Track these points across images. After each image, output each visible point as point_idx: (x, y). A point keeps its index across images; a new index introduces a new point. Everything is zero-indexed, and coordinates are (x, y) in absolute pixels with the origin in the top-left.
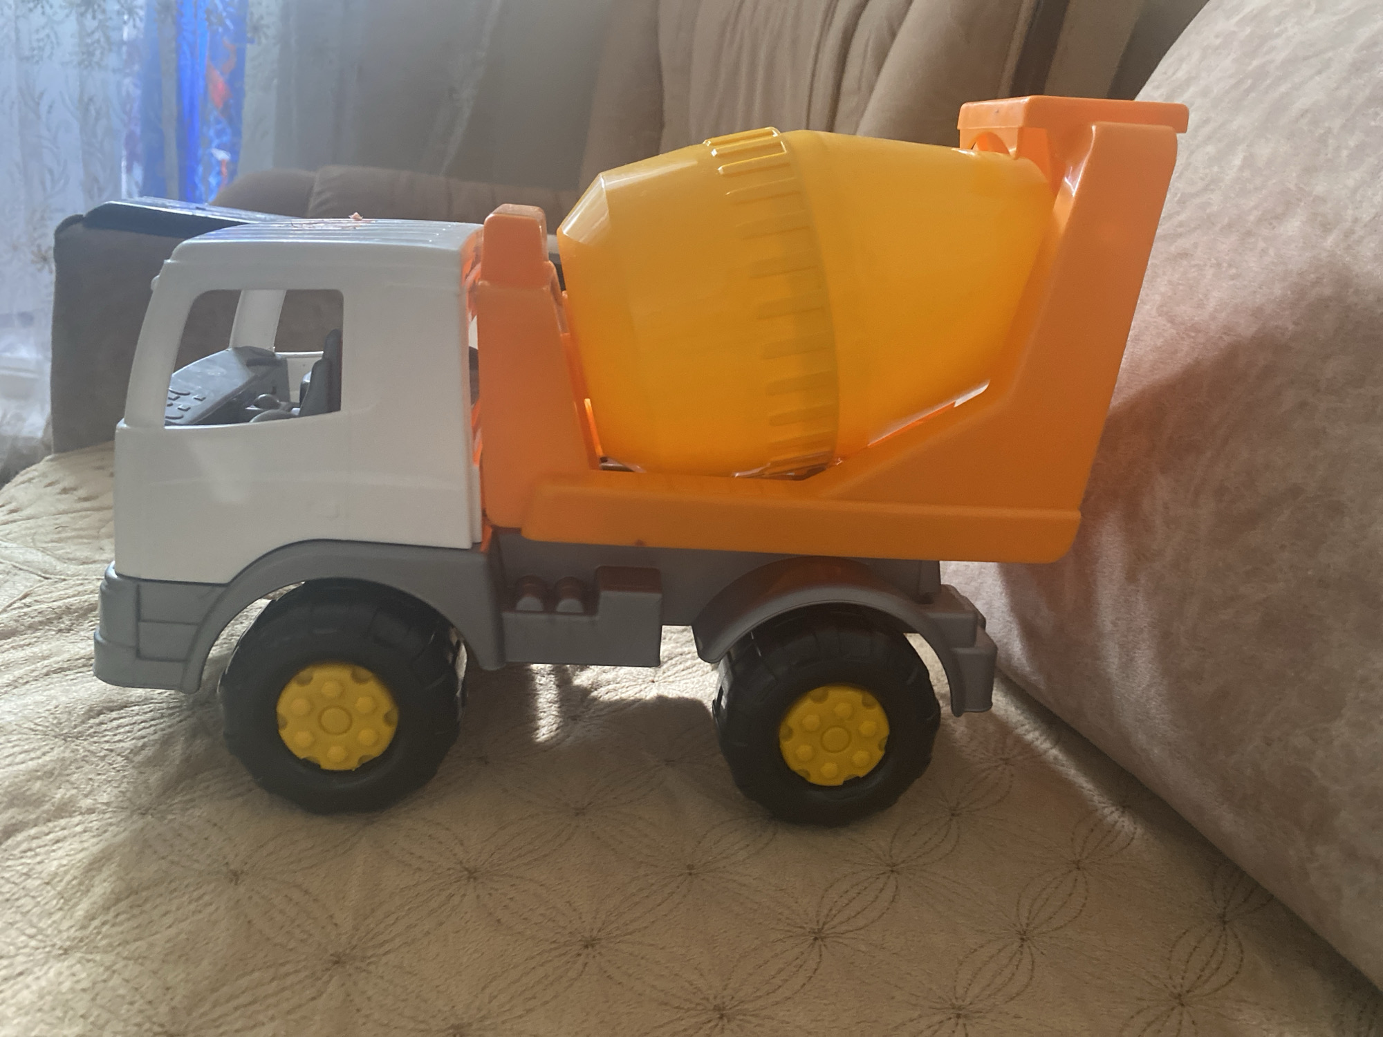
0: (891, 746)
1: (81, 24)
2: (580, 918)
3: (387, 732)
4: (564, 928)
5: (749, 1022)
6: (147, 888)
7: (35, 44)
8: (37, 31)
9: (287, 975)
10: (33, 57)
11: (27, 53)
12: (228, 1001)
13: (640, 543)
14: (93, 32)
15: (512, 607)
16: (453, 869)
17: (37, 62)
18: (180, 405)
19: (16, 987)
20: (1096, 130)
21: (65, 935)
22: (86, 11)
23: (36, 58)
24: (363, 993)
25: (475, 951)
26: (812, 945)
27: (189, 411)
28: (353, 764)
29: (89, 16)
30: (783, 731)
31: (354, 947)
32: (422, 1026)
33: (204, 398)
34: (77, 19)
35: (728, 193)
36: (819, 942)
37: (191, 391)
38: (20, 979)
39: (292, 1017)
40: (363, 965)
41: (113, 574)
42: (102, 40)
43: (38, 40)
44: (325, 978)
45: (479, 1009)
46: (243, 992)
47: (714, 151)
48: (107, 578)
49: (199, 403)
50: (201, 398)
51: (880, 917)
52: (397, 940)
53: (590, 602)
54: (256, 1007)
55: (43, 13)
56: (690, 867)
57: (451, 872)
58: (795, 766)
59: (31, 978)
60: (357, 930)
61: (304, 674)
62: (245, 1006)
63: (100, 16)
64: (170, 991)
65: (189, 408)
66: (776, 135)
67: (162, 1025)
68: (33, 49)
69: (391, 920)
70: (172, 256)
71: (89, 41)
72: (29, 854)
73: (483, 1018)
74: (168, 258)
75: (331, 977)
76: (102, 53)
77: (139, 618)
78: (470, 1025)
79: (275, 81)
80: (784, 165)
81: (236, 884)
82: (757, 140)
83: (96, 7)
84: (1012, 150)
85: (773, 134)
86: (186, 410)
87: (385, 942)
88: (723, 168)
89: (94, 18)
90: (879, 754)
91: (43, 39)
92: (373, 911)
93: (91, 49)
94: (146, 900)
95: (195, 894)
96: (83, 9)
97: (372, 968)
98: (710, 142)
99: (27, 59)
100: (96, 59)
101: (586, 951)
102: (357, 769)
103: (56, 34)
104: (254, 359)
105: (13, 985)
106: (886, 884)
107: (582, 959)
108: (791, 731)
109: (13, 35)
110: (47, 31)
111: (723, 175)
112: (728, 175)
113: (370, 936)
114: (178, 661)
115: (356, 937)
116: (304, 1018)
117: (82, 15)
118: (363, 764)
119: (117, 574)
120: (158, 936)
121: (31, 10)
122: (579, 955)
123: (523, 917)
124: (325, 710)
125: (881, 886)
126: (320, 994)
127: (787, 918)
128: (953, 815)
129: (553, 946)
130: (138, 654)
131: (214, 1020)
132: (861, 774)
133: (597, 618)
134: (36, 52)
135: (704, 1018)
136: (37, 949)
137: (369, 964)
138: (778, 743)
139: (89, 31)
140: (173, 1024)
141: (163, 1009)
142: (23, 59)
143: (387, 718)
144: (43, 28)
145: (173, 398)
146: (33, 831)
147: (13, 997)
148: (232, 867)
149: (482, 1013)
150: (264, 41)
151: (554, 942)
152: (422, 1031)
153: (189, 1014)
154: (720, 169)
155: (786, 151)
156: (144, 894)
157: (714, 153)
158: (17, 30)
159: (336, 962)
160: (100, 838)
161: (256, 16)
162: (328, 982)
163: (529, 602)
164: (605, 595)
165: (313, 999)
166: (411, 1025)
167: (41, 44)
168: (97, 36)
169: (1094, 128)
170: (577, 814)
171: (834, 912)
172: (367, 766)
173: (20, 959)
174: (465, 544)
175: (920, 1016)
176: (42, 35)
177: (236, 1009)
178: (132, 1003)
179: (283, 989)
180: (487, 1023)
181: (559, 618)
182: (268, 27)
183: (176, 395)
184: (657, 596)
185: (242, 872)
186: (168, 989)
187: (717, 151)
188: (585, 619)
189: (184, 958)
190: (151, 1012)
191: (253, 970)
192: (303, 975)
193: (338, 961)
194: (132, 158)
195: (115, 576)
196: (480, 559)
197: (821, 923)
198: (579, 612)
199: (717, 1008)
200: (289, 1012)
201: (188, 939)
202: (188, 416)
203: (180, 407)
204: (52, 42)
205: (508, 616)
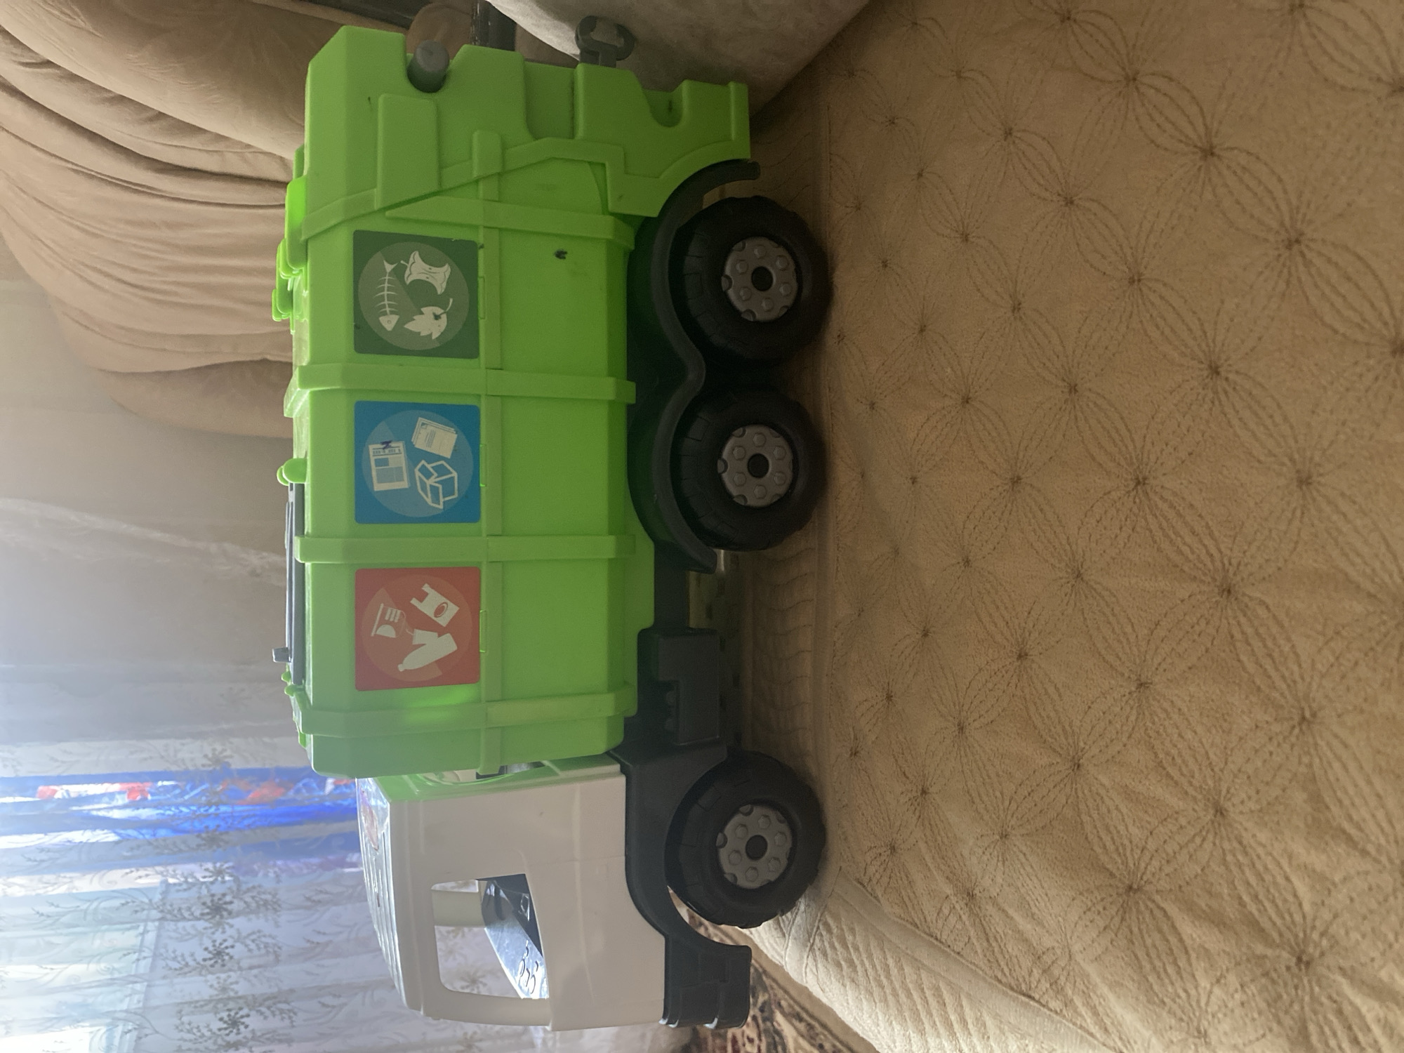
1: (238, 914)
2: (1188, 381)
4: (1198, 394)
5: (1305, 215)
6: (1156, 755)
7: (263, 951)
8: (250, 950)
9: (1243, 633)
10: (275, 952)
11: (271, 957)
12: (1270, 677)
14: (245, 902)
16: (1134, 498)
17: (280, 948)
19: (1254, 845)
21: (1202, 814)
22: (226, 910)
23: (276, 949)
24: (1261, 567)
25: (1221, 473)
26: (1219, 157)
29: (229, 907)
31: (1214, 580)
32: (1298, 513)
34: (233, 918)
36: (1216, 151)
38: (1245, 842)
39: (1286, 624)
40: (1231, 570)
42: (251, 894)
43: (259, 949)
44: (1246, 600)
45: (1283, 464)
46: (1261, 666)
51: (1188, 91)
52: (1206, 542)
54: (1276, 655)
55: (232, 947)
56: (1132, 281)
57: (1137, 501)
59: (1244, 834)
60: (1195, 577)
62: (1274, 662)
63: (228, 898)
64: (1260, 725)
67: (1293, 727)
68: (268, 952)
69: (1185, 549)
71: (254, 905)
72: (1121, 850)
73: (1292, 460)
75: (1244, 595)
76: (264, 893)
78: (1298, 471)
79: (266, 740)
81: (1151, 683)
83: (221, 902)
87: (1208, 552)
89: (231, 903)
91: (257, 945)
92: (1176, 566)
93: (262, 903)
94: (1168, 754)
95: (1163, 716)
96: (225, 914)
97: (1234, 562)
99: (277, 956)
100: (269, 897)
101: (1223, 374)
103: (249, 935)
105: (1251, 847)
106: (1151, 87)
107: (1231, 376)
109: (255, 971)
110: (248, 942)
113: (1200, 566)
115: (1203, 578)
116: (1287, 614)
117: (230, 913)
120: (1204, 740)
121: (231, 958)
122: (1227, 379)
123: (1186, 433)
125: (1152, 91)
126: (1262, 603)
127: (1189, 183)
128: (1069, 18)
129: (1217, 403)
131: (1289, 686)
134: (271, 950)
135: (1299, 259)
136: (1216, 833)
137: (1230, 564)
139: (245, 906)
140: (1292, 718)
141: (1276, 728)
142: (277, 960)
144: (246, 946)
146: (1098, 850)
147: (1264, 846)
148: (1133, 689)
149: (1286, 460)
150: (228, 753)
151: (1213, 402)
152: (1303, 513)
153: (1282, 707)
156: (1161, 756)
158: (251, 968)
159: (1229, 592)
160: (1105, 797)
161: (205, 761)
162: (1251, 598)
165: (1267, 607)
166: (1296, 523)
167: (262, 946)
168: (248, 899)
170: (1076, 391)
171: (1183, 138)
173: (1227, 846)
175: (1302, 46)
176: (253, 946)
177: (1277, 670)
178: (1271, 753)
179: (1257, 633)
180: (1296, 456)
182: (214, 750)
185: (1138, 680)
186: (1257, 727)
189: (1226, 717)
190: (1280, 738)
191: (1239, 661)
192: (1243, 620)
193: (1228, 591)
194: (343, 864)
197: (1196, 150)
199: (1289, 246)
200: (1282, 627)
201: (1208, 716)
204: (259, 937)
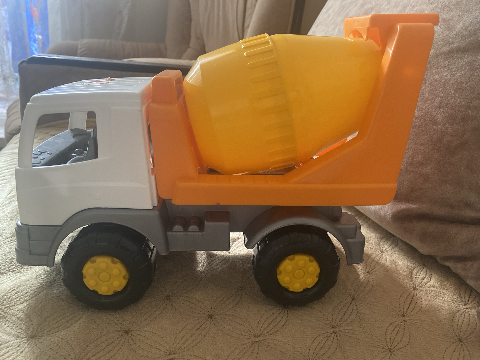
0: (321, 276)
3: (124, 282)
13: (218, 204)
15: (171, 230)
18: (41, 157)
20: (399, 27)
27: (44, 159)
28: (111, 293)
30: (278, 272)
33: (52, 153)
35: (248, 64)
37: (47, 150)
41: (19, 223)
47: (243, 46)
48: (17, 225)
49: (49, 155)
50: (50, 153)
53: (201, 227)
58: (283, 285)
61: (94, 258)
65: (44, 158)
66: (268, 37)
70: (30, 101)
74: (28, 102)
77: (29, 239)
80: (270, 51)
82: (260, 40)
84: (365, 36)
85: (266, 37)
86: (43, 159)
88: (246, 53)
90: (316, 279)
98: (241, 42)
102: (112, 295)
104: (77, 133)
108: (281, 272)
111: (246, 56)
112: (248, 56)
114: (46, 255)
118: (115, 293)
119: (21, 223)
124: (101, 272)
130: (30, 253)
132: (310, 287)
133: (204, 233)
138: (277, 277)
143: (124, 277)
145: (38, 154)
154: (245, 53)
155: (271, 45)
157: (243, 47)
163: (178, 227)
164: (207, 224)
169: (398, 27)
172: (116, 294)
174: (150, 207)
181: (189, 233)
183: (40, 153)
184: (227, 224)
187: (244, 46)
188: (200, 233)
195: (20, 224)
196: (156, 213)
198: (198, 231)
202: (43, 162)
203: (41, 158)
205: (169, 233)
